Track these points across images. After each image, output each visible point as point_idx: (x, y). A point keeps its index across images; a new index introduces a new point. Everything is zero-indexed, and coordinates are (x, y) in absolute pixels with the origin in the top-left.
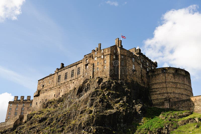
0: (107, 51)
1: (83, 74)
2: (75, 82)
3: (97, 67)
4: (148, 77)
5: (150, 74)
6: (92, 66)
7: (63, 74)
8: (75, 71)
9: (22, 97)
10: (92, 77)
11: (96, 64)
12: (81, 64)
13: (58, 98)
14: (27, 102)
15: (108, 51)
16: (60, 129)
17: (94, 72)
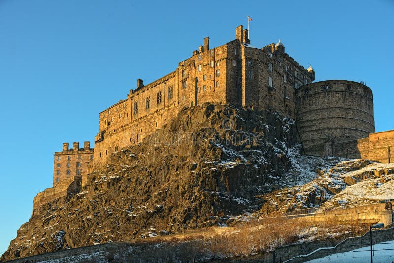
0: (220, 52)
1: (178, 99)
2: (165, 114)
3: (203, 83)
4: (297, 100)
5: (300, 94)
6: (194, 82)
7: (141, 99)
8: (163, 94)
9: (76, 144)
10: (194, 103)
11: (201, 79)
12: (173, 79)
13: (136, 143)
14: (84, 152)
15: (223, 52)
16: (144, 197)
17: (198, 94)
